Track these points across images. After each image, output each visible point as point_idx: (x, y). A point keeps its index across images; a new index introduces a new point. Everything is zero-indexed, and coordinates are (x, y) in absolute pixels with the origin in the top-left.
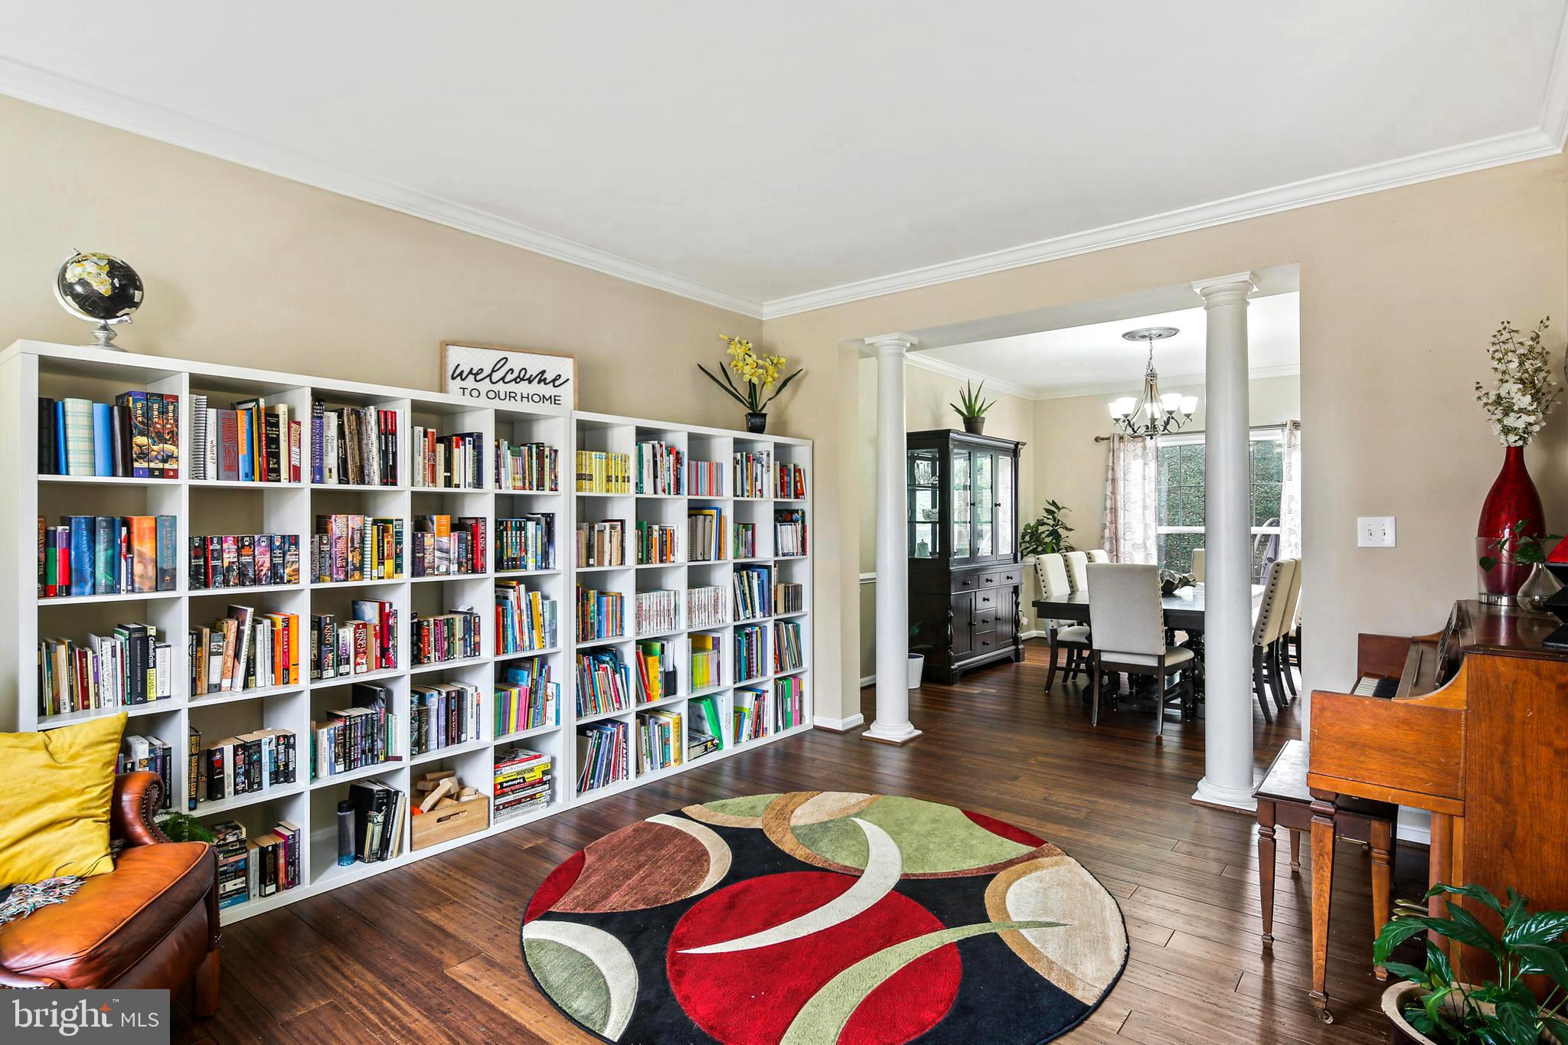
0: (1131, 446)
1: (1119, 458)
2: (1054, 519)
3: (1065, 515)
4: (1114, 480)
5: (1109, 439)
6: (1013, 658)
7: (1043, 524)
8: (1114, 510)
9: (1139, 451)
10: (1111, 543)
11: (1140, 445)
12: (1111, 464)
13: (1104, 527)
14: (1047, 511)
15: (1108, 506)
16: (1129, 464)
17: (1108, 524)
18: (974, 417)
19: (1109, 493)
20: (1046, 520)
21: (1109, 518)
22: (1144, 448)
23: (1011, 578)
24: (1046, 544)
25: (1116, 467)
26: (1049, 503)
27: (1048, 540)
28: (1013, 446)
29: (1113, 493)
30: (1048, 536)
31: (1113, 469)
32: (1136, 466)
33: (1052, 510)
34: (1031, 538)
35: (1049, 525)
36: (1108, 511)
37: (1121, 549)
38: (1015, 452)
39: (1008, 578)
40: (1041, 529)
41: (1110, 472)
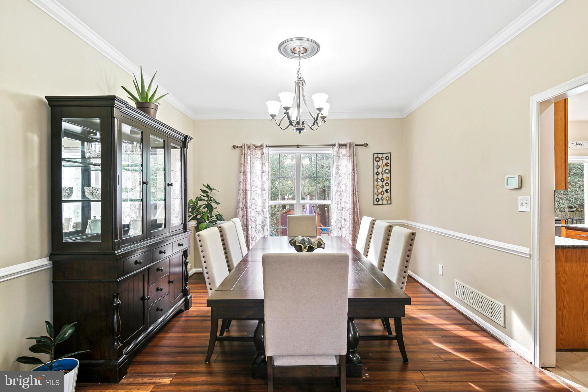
0: (254, 152)
1: (247, 158)
2: (208, 196)
3: (214, 194)
4: (245, 173)
5: (241, 147)
6: (183, 308)
7: (201, 200)
8: (245, 191)
9: (259, 156)
10: (243, 211)
11: (259, 152)
12: (243, 162)
13: (239, 201)
14: (203, 191)
15: (242, 188)
16: (253, 163)
17: (241, 199)
18: (146, 102)
19: (242, 180)
20: (202, 197)
21: (242, 196)
22: (262, 154)
23: (182, 245)
24: (203, 212)
25: (246, 164)
26: (204, 186)
27: (205, 210)
28: (182, 138)
29: (245, 180)
30: (204, 208)
31: (244, 165)
32: (258, 164)
33: (207, 190)
34: (193, 209)
35: (204, 200)
36: (241, 192)
37: (249, 215)
38: (184, 142)
39: (179, 245)
40: (200, 203)
41: (243, 167)
